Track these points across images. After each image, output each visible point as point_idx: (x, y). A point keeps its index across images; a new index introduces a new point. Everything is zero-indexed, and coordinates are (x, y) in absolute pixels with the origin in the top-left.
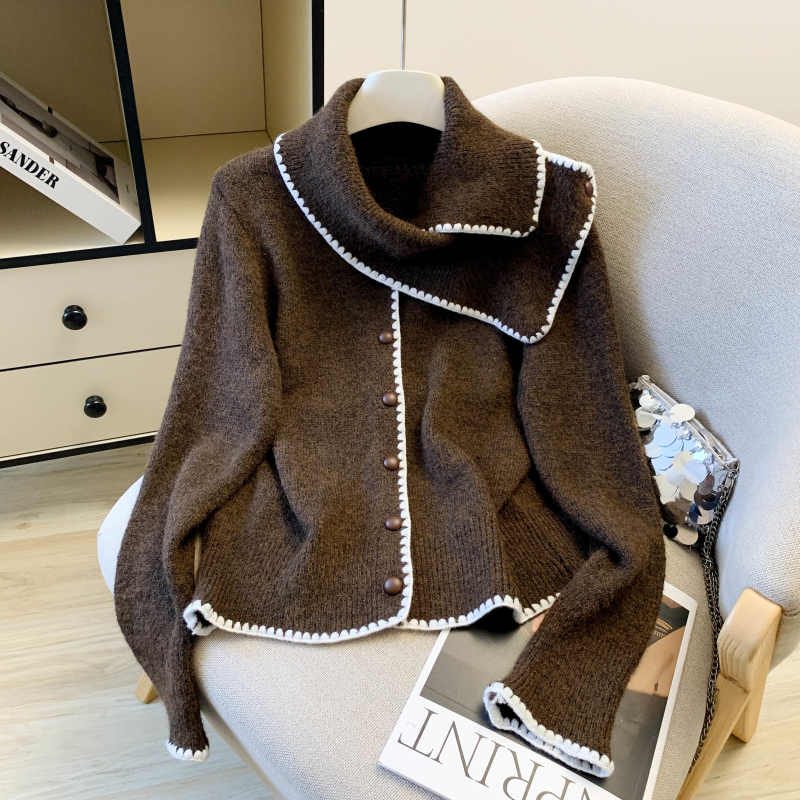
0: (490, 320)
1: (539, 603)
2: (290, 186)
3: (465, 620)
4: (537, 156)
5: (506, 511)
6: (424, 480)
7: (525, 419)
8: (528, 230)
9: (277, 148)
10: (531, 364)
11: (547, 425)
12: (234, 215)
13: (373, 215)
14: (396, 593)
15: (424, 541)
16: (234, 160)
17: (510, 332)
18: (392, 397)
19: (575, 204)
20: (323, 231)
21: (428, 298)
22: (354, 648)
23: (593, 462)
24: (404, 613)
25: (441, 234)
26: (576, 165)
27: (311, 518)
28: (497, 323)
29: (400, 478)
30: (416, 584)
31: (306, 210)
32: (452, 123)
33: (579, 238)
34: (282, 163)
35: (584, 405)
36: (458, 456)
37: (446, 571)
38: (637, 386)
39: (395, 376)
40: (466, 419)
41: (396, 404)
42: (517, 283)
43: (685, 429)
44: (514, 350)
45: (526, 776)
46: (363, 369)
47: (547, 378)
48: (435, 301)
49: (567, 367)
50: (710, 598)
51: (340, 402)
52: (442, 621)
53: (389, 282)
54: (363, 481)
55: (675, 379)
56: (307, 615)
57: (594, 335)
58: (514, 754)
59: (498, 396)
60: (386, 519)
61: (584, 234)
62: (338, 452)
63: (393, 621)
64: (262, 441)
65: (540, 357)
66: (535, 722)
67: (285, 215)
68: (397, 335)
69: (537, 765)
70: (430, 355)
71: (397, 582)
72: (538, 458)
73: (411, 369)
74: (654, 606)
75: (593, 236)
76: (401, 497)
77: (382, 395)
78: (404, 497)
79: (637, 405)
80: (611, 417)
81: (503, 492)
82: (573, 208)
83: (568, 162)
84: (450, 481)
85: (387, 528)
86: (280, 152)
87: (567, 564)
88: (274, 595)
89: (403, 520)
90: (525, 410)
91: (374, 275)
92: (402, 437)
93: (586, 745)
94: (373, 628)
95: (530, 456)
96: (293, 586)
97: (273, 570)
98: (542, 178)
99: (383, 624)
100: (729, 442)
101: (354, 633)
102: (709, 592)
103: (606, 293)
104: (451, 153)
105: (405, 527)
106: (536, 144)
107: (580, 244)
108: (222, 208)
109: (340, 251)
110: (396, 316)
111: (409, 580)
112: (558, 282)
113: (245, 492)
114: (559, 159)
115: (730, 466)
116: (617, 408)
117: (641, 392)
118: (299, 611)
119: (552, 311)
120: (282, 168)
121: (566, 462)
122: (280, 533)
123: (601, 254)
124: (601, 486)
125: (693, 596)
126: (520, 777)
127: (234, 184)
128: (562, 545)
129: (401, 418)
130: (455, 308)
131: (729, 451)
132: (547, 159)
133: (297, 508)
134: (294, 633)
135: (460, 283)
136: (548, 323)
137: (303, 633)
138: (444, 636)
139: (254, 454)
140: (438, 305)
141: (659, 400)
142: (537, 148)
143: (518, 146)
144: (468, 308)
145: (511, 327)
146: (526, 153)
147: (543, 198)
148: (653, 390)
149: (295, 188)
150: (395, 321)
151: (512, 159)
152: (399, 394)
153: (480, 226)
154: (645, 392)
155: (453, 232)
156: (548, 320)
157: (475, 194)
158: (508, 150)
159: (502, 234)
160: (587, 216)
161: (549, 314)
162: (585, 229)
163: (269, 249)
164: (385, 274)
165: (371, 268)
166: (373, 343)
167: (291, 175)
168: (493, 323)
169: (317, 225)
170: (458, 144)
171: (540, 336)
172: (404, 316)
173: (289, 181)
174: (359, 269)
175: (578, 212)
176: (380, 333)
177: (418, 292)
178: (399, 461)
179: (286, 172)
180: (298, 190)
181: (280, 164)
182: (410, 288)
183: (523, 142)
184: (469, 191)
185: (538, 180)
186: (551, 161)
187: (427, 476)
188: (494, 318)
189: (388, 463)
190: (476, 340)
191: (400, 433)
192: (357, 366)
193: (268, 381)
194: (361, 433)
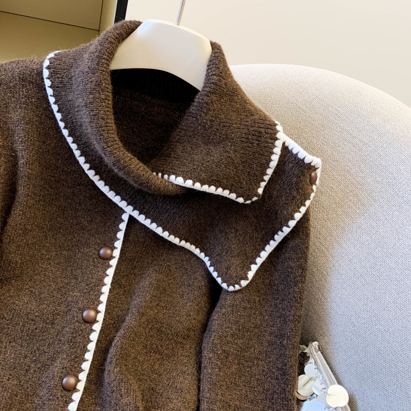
0: (202, 256)
2: (52, 100)
4: (277, 139)
7: (205, 362)
8: (251, 200)
9: (47, 63)
11: (221, 374)
16: (8, 61)
17: (215, 274)
18: (92, 313)
19: (297, 190)
20: (74, 146)
21: (153, 227)
25: (173, 184)
26: (309, 158)
29: (72, 401)
31: (62, 125)
32: (208, 89)
33: (293, 218)
34: (48, 78)
38: (307, 351)
39: (102, 293)
40: (154, 346)
41: (95, 321)
42: (231, 236)
46: (76, 278)
47: (234, 327)
53: (123, 204)
54: (37, 395)
59: (189, 329)
61: (298, 216)
62: (26, 357)
65: (233, 306)
67: (41, 124)
68: (117, 253)
73: (120, 286)
75: (305, 218)
77: (84, 310)
82: (295, 193)
83: (302, 154)
86: (48, 68)
90: (207, 353)
91: (111, 195)
92: (89, 356)
103: (303, 269)
104: (200, 116)
106: (279, 128)
107: (292, 223)
109: (86, 167)
110: (121, 235)
112: (265, 245)
114: (296, 148)
116: (284, 374)
117: (308, 359)
119: (254, 268)
120: (48, 83)
123: (307, 235)
129: (94, 337)
130: (175, 240)
132: (284, 144)
135: (184, 222)
136: (247, 279)
140: (161, 235)
141: (321, 372)
142: (278, 131)
143: (262, 126)
144: (186, 242)
145: (216, 271)
146: (268, 133)
147: (272, 176)
148: (319, 361)
149: (55, 103)
150: (119, 239)
151: (253, 135)
152: (100, 312)
153: (209, 187)
154: (311, 360)
155: (184, 186)
156: (248, 276)
157: (212, 158)
158: (252, 127)
159: (228, 197)
160: (305, 201)
161: (251, 270)
162: (300, 212)
163: (17, 151)
164: (121, 196)
165: (110, 188)
166: (92, 256)
167: (54, 90)
168: (203, 260)
169: (70, 140)
170: (209, 110)
171: (237, 287)
172: (128, 236)
173: (51, 96)
174: (98, 186)
175: (298, 197)
176: (102, 248)
177: (146, 219)
178: (78, 381)
179: (50, 87)
180: (58, 105)
181: (47, 78)
182: (140, 214)
183: (268, 123)
184: (208, 154)
185: (271, 160)
186: (288, 147)
187: (99, 402)
188: (206, 256)
189: (67, 382)
190: (186, 269)
191: (89, 351)
192: (72, 273)
194: (53, 342)
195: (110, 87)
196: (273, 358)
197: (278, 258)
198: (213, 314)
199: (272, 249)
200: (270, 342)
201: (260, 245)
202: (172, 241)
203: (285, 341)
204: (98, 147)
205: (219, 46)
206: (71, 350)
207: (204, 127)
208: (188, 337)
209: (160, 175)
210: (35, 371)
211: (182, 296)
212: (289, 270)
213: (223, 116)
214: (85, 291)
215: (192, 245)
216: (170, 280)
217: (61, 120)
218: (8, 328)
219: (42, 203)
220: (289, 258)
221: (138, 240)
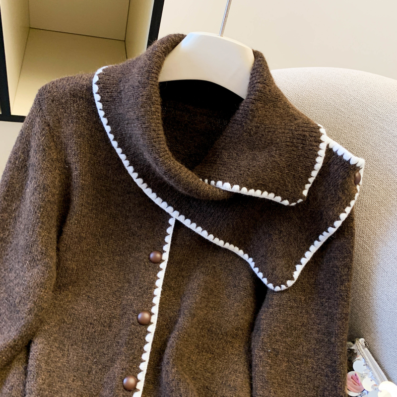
0: (246, 257)
2: (101, 113)
4: (321, 142)
7: (256, 361)
8: (296, 202)
9: (96, 79)
11: (273, 371)
12: (47, 128)
13: (163, 163)
16: (58, 78)
17: (260, 275)
18: (146, 315)
19: (343, 191)
20: (123, 157)
21: (199, 230)
25: (220, 190)
26: (354, 160)
28: (250, 261)
31: (111, 137)
32: (253, 97)
33: (339, 219)
34: (98, 93)
35: (306, 356)
38: (354, 348)
39: (154, 296)
40: (206, 346)
41: (149, 323)
42: (275, 237)
46: (129, 281)
47: (282, 326)
48: (205, 234)
53: (169, 210)
57: (329, 299)
59: (237, 329)
61: (343, 216)
62: (87, 359)
65: (280, 306)
67: (92, 136)
68: (166, 257)
73: (170, 288)
75: (350, 218)
77: (139, 312)
82: (340, 194)
83: (348, 155)
86: (98, 83)
90: (257, 351)
91: (158, 201)
92: (146, 357)
98: (320, 161)
103: (349, 268)
104: (246, 123)
106: (322, 130)
107: (338, 224)
108: (38, 120)
109: (134, 176)
110: (168, 239)
112: (310, 245)
114: (340, 149)
116: (334, 371)
117: (356, 354)
119: (299, 268)
120: (97, 98)
123: (353, 235)
127: (53, 101)
129: (150, 338)
130: (219, 242)
132: (328, 146)
135: (228, 224)
136: (292, 279)
140: (206, 238)
141: (370, 369)
142: (322, 134)
143: (306, 129)
144: (230, 244)
145: (262, 272)
146: (312, 137)
147: (316, 177)
148: (367, 358)
149: (105, 116)
150: (167, 243)
151: (298, 139)
152: (153, 314)
153: (255, 191)
154: (360, 357)
155: (231, 191)
156: (294, 276)
157: (258, 163)
158: (296, 131)
159: (273, 199)
160: (350, 202)
161: (296, 270)
162: (345, 213)
163: (70, 164)
164: (167, 202)
165: (157, 195)
166: (143, 260)
167: (103, 105)
168: (247, 261)
169: (119, 151)
170: (254, 117)
171: (284, 287)
172: (175, 240)
173: (101, 110)
174: (146, 193)
175: (344, 198)
176: (151, 252)
177: (191, 223)
178: (137, 381)
179: (100, 101)
180: (108, 119)
181: (96, 93)
182: (186, 219)
183: (311, 126)
184: (253, 159)
185: (315, 163)
186: (332, 149)
188: (249, 257)
189: (127, 382)
190: (231, 270)
192: (125, 277)
193: (41, 283)
194: (112, 344)
195: (159, 99)
196: (322, 355)
197: (323, 258)
198: (260, 313)
199: (317, 249)
200: (318, 340)
201: (305, 245)
202: (217, 244)
203: (333, 339)
204: (148, 157)
205: (261, 54)
206: (129, 352)
207: (250, 133)
208: (237, 336)
209: (206, 181)
210: (96, 372)
211: (229, 296)
212: (335, 269)
213: (267, 122)
214: (138, 294)
215: (236, 247)
216: (216, 281)
217: (110, 133)
218: (69, 332)
219: (95, 211)
220: (334, 257)
221: (185, 244)
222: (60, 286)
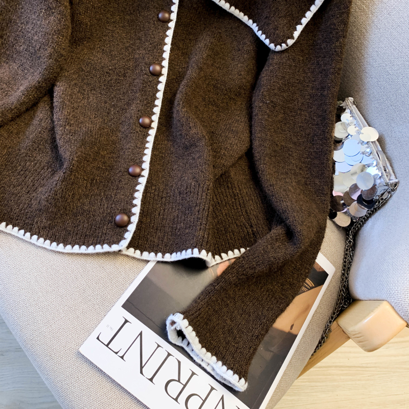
0: (250, 23)
1: (227, 254)
3: (168, 257)
5: (222, 179)
6: (168, 140)
7: (255, 111)
10: (271, 68)
14: (123, 227)
15: (155, 190)
18: (158, 68)
22: (82, 260)
23: (294, 155)
24: (124, 243)
27: (68, 154)
28: (255, 27)
29: (149, 135)
30: (140, 222)
35: (301, 110)
36: (197, 130)
37: (165, 217)
38: (343, 104)
39: (164, 51)
40: (211, 100)
41: (160, 74)
43: (368, 147)
44: (262, 52)
45: (184, 381)
46: (139, 39)
49: (297, 77)
50: (345, 266)
51: (116, 61)
52: (153, 254)
54: (120, 131)
55: (372, 107)
56: (51, 227)
57: (325, 57)
58: (179, 362)
59: (240, 87)
60: (130, 166)
62: (106, 102)
63: (115, 248)
64: (45, 80)
66: (200, 346)
68: (174, 16)
69: (193, 374)
70: (196, 40)
71: (126, 218)
72: (256, 143)
73: (179, 48)
74: (307, 271)
76: (146, 151)
77: (150, 65)
78: (148, 152)
79: (338, 119)
80: (317, 124)
81: (224, 165)
84: (186, 148)
85: (129, 174)
87: (255, 229)
88: (30, 206)
89: (143, 170)
90: (257, 103)
92: (158, 102)
93: (232, 369)
94: (99, 249)
95: (251, 141)
96: (44, 203)
97: (33, 185)
99: (106, 248)
100: (395, 166)
101: (83, 249)
102: (345, 262)
105: (143, 176)
111: (135, 219)
113: (26, 116)
115: (391, 185)
116: (324, 119)
117: (345, 109)
118: (45, 222)
119: (300, 28)
121: (275, 151)
122: (44, 158)
124: (295, 174)
125: (333, 263)
126: (179, 381)
128: (255, 213)
129: (161, 87)
131: (394, 172)
133: (60, 142)
134: (38, 239)
136: (292, 38)
137: (45, 240)
138: (150, 266)
139: (38, 88)
141: (355, 119)
144: (236, 8)
148: (354, 111)
150: (174, 4)
152: (164, 67)
154: (347, 111)
156: (294, 35)
161: (296, 30)
166: (152, 19)
176: (160, 12)
187: (171, 138)
188: (254, 22)
189: (143, 121)
190: (235, 37)
191: (158, 99)
192: (136, 35)
193: (58, 30)
194: (127, 92)
196: (314, 107)
214: (149, 49)
215: (241, 13)
221: (192, 6)
222: (75, 40)
